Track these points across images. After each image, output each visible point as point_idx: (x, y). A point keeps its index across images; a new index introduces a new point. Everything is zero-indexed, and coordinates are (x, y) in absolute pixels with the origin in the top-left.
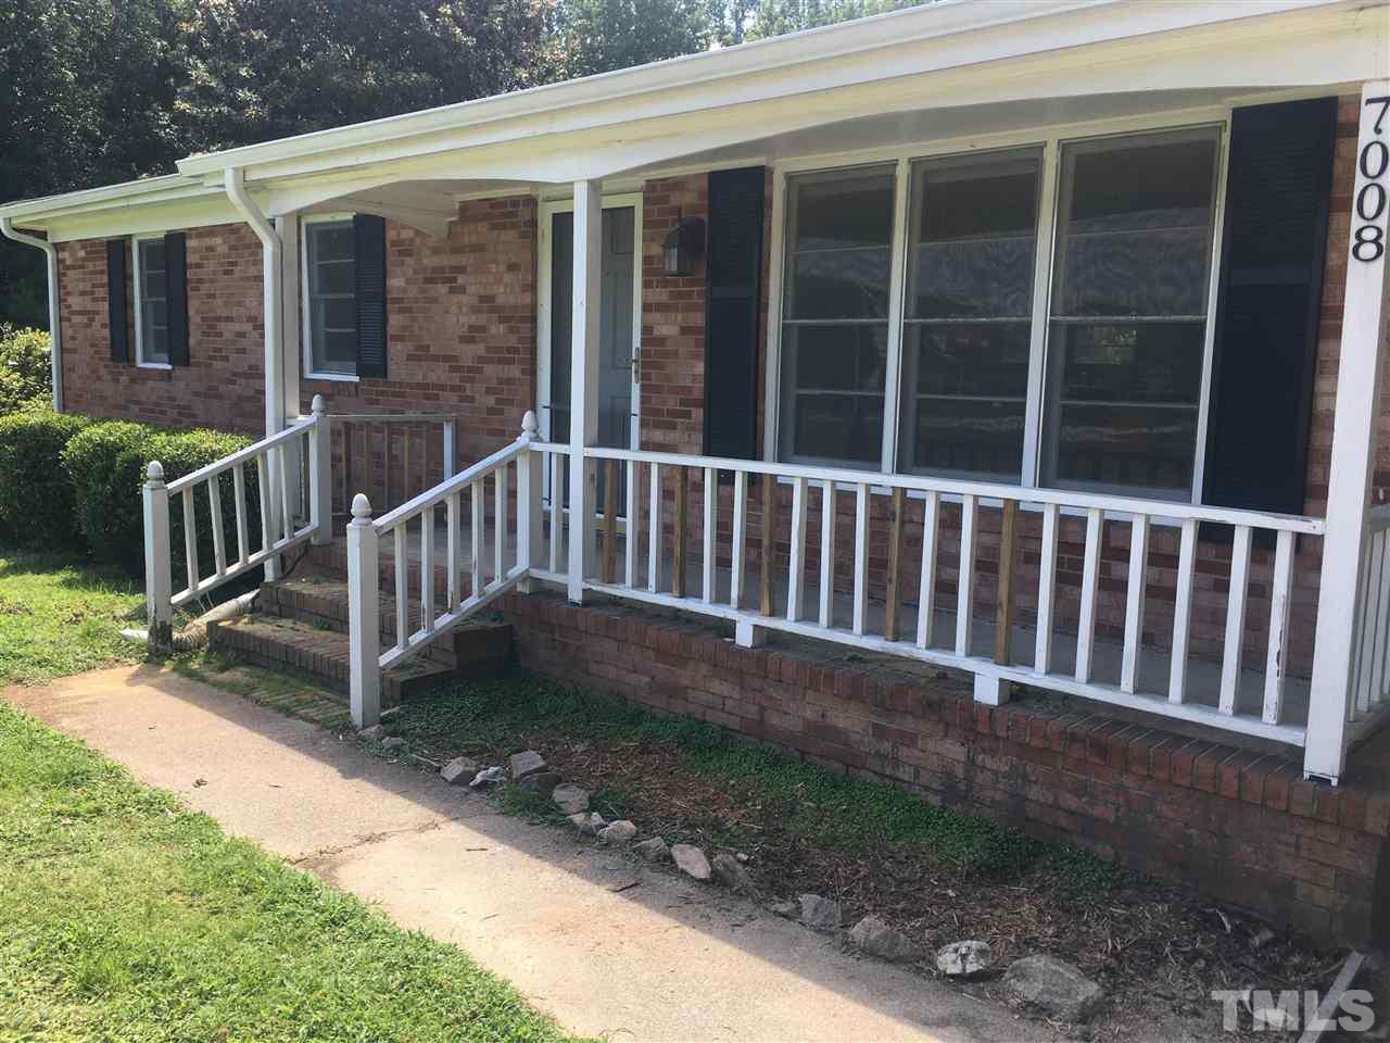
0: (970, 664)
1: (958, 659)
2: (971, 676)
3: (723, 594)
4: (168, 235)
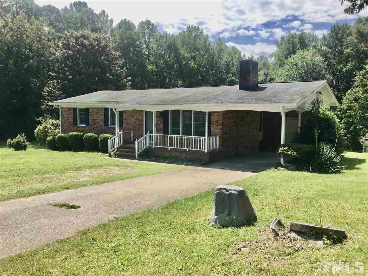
1: (186, 148)
2: (186, 150)
3: (167, 146)
4: (86, 108)
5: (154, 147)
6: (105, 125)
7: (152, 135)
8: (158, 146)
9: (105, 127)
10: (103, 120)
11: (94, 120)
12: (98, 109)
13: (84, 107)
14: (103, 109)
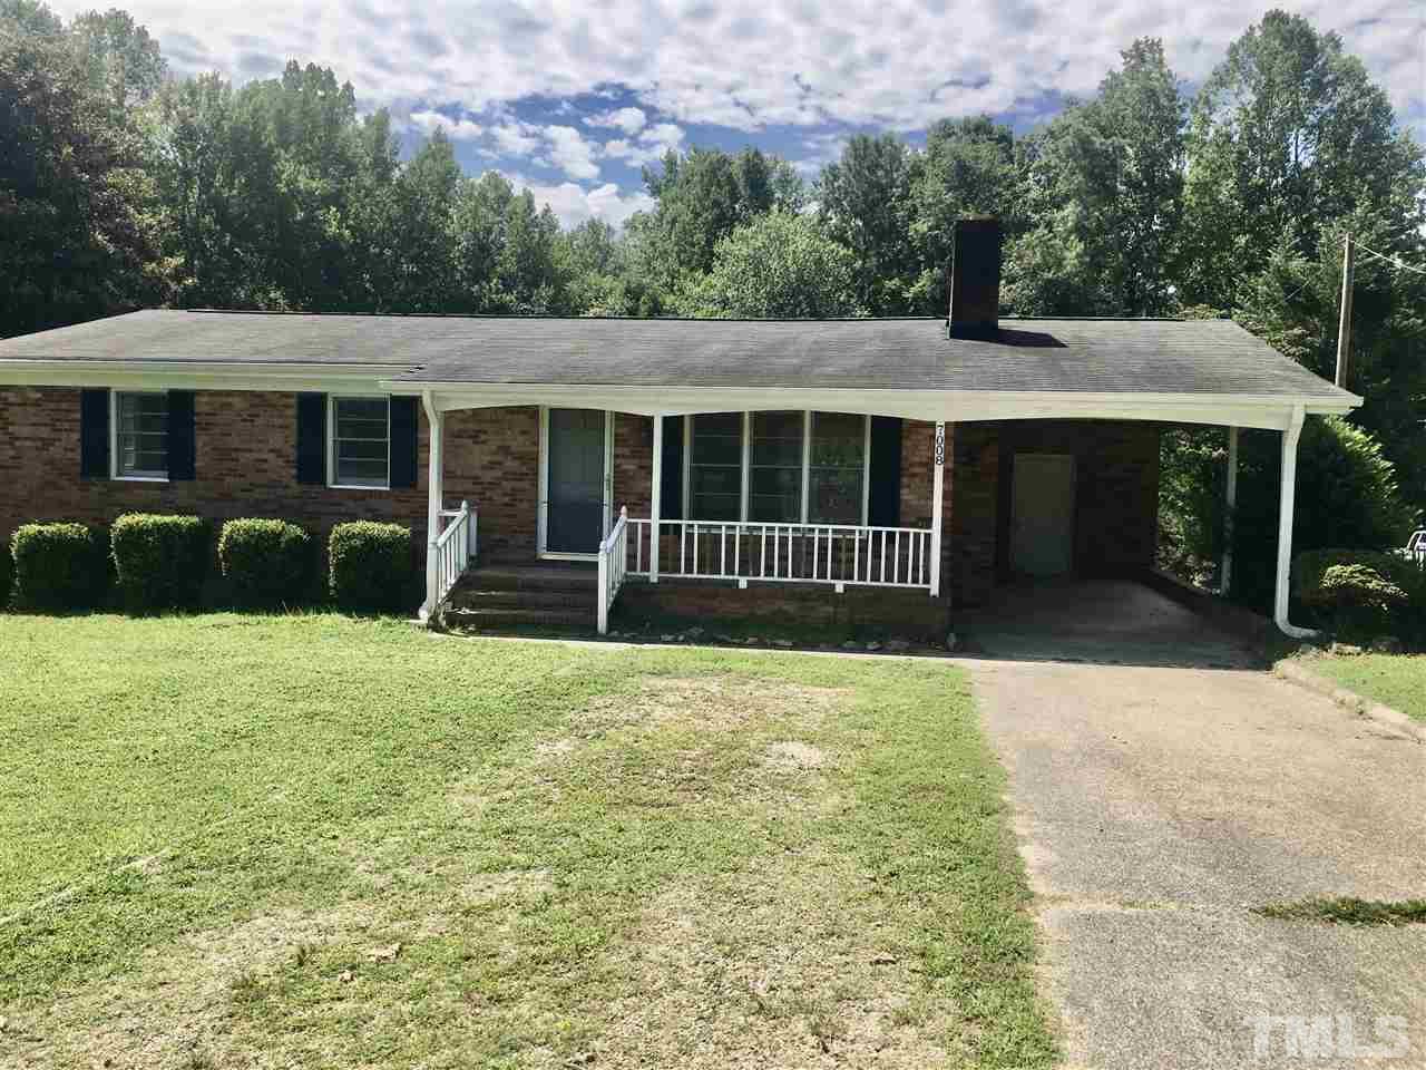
0: (833, 582)
1: (829, 580)
2: (834, 585)
3: (730, 571)
4: (174, 394)
5: (655, 580)
6: (301, 478)
7: (647, 527)
8: (682, 575)
9: (305, 488)
10: (293, 454)
11: (224, 454)
12: (259, 400)
13: (160, 386)
14: (293, 401)
